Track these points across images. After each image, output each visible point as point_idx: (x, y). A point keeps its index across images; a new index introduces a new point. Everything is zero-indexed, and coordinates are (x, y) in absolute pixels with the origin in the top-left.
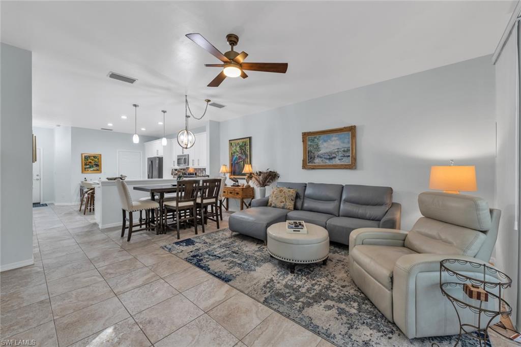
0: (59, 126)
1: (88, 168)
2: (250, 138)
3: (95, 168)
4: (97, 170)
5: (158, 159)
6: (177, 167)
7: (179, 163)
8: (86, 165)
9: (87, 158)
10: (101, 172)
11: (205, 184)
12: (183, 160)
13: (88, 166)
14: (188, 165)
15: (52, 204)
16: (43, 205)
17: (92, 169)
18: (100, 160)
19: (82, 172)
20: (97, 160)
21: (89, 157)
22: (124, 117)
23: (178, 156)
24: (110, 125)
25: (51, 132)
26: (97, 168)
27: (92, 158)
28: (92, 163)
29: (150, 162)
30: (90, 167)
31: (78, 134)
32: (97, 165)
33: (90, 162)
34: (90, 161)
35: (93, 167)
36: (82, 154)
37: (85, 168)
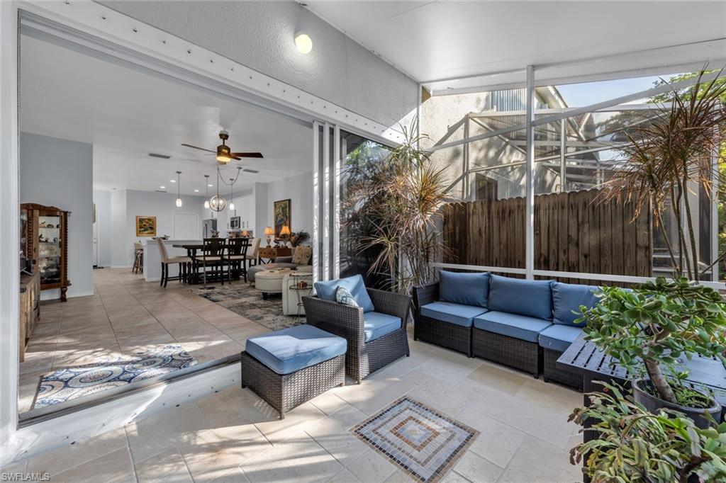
0: (115, 189)
1: (142, 231)
2: (289, 201)
3: (150, 231)
4: (152, 233)
5: (211, 222)
6: (231, 230)
7: (232, 226)
8: (140, 227)
9: (141, 221)
10: (155, 234)
11: (231, 243)
12: (235, 222)
13: (142, 229)
14: (239, 227)
15: (109, 267)
16: (100, 268)
17: (147, 232)
18: (154, 223)
19: (137, 236)
20: (151, 223)
21: (144, 219)
22: (173, 181)
23: (232, 218)
24: (163, 187)
25: (108, 194)
26: (152, 231)
27: (147, 220)
28: (146, 226)
29: (204, 226)
30: (145, 230)
31: (133, 196)
32: (152, 228)
33: (145, 225)
34: (144, 223)
35: (147, 230)
36: (137, 217)
37: (140, 231)
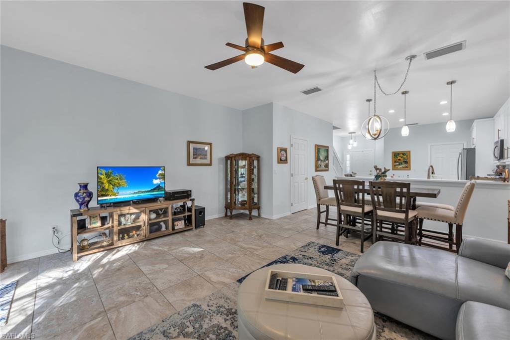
1: (397, 165)
3: (404, 165)
4: (406, 167)
8: (396, 162)
9: (396, 155)
10: (410, 169)
13: (397, 163)
17: (401, 166)
18: (408, 157)
19: (393, 169)
20: (405, 157)
21: (399, 154)
26: (407, 165)
27: (401, 155)
30: (399, 165)
32: (406, 162)
33: (400, 160)
34: (399, 158)
35: (402, 164)
36: (392, 152)
37: (395, 166)
